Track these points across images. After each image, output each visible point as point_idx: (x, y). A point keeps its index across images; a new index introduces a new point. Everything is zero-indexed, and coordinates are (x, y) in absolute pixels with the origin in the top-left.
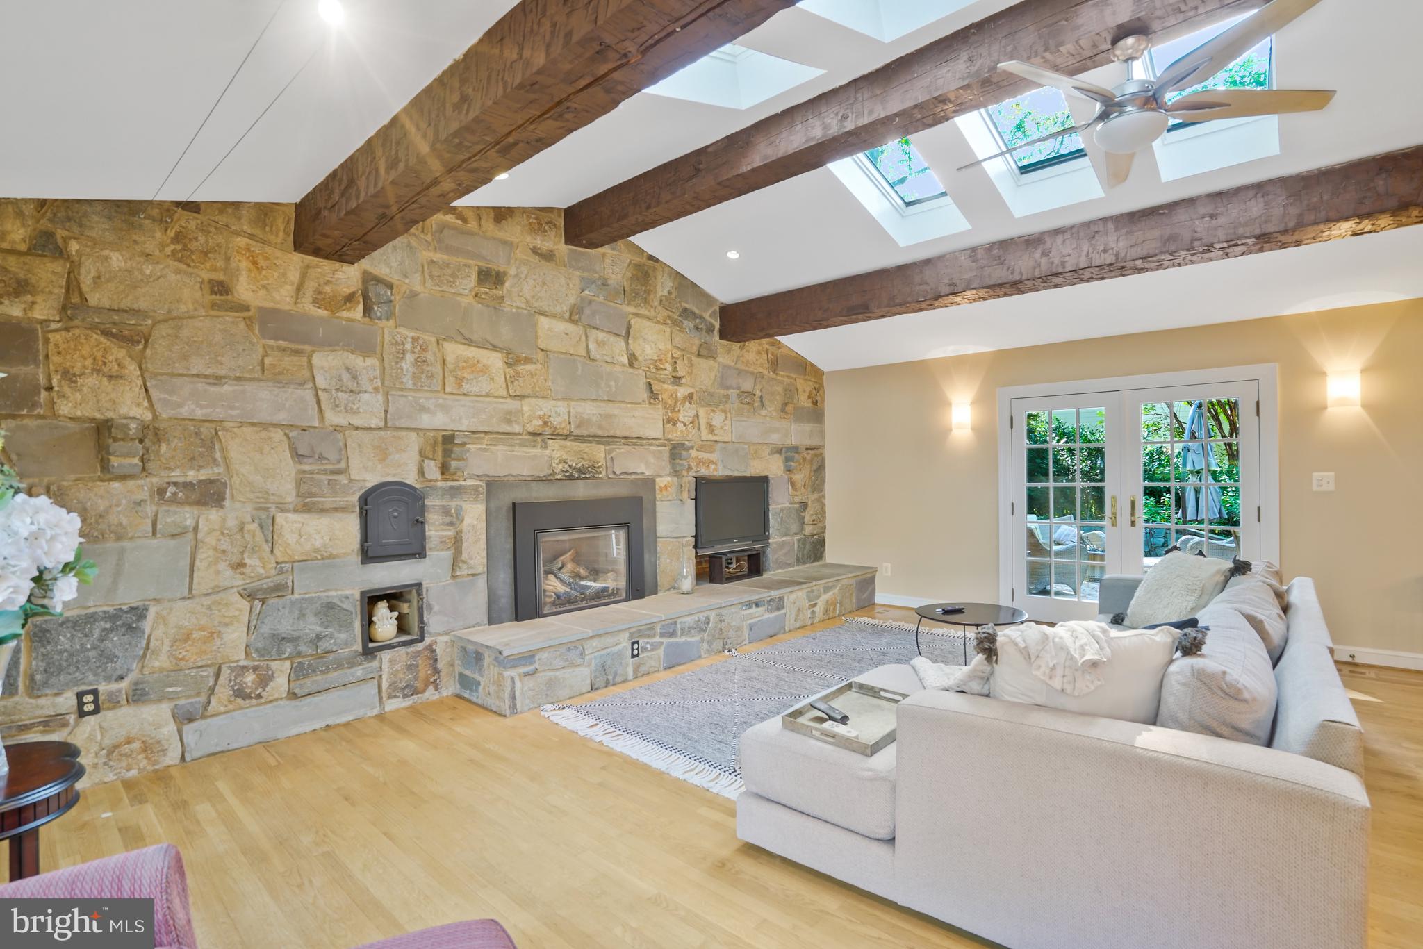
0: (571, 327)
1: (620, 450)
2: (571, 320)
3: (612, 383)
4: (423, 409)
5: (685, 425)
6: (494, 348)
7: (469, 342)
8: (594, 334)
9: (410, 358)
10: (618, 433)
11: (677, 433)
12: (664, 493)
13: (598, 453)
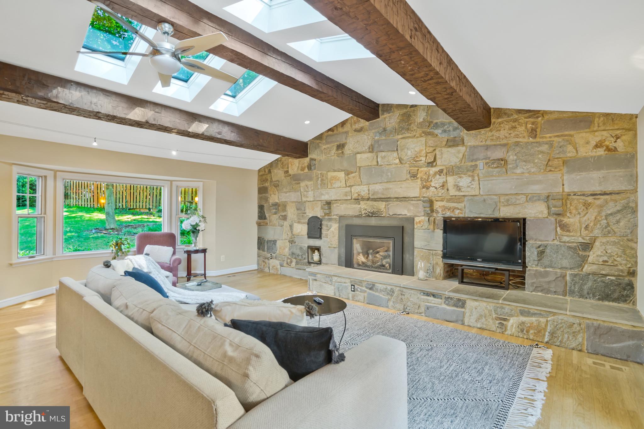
0: (370, 155)
1: (393, 204)
2: (370, 152)
3: (389, 174)
4: (322, 194)
5: (436, 188)
6: (342, 171)
7: (335, 171)
8: (381, 154)
9: (320, 179)
10: (392, 196)
11: (430, 193)
12: (419, 225)
13: (382, 205)
